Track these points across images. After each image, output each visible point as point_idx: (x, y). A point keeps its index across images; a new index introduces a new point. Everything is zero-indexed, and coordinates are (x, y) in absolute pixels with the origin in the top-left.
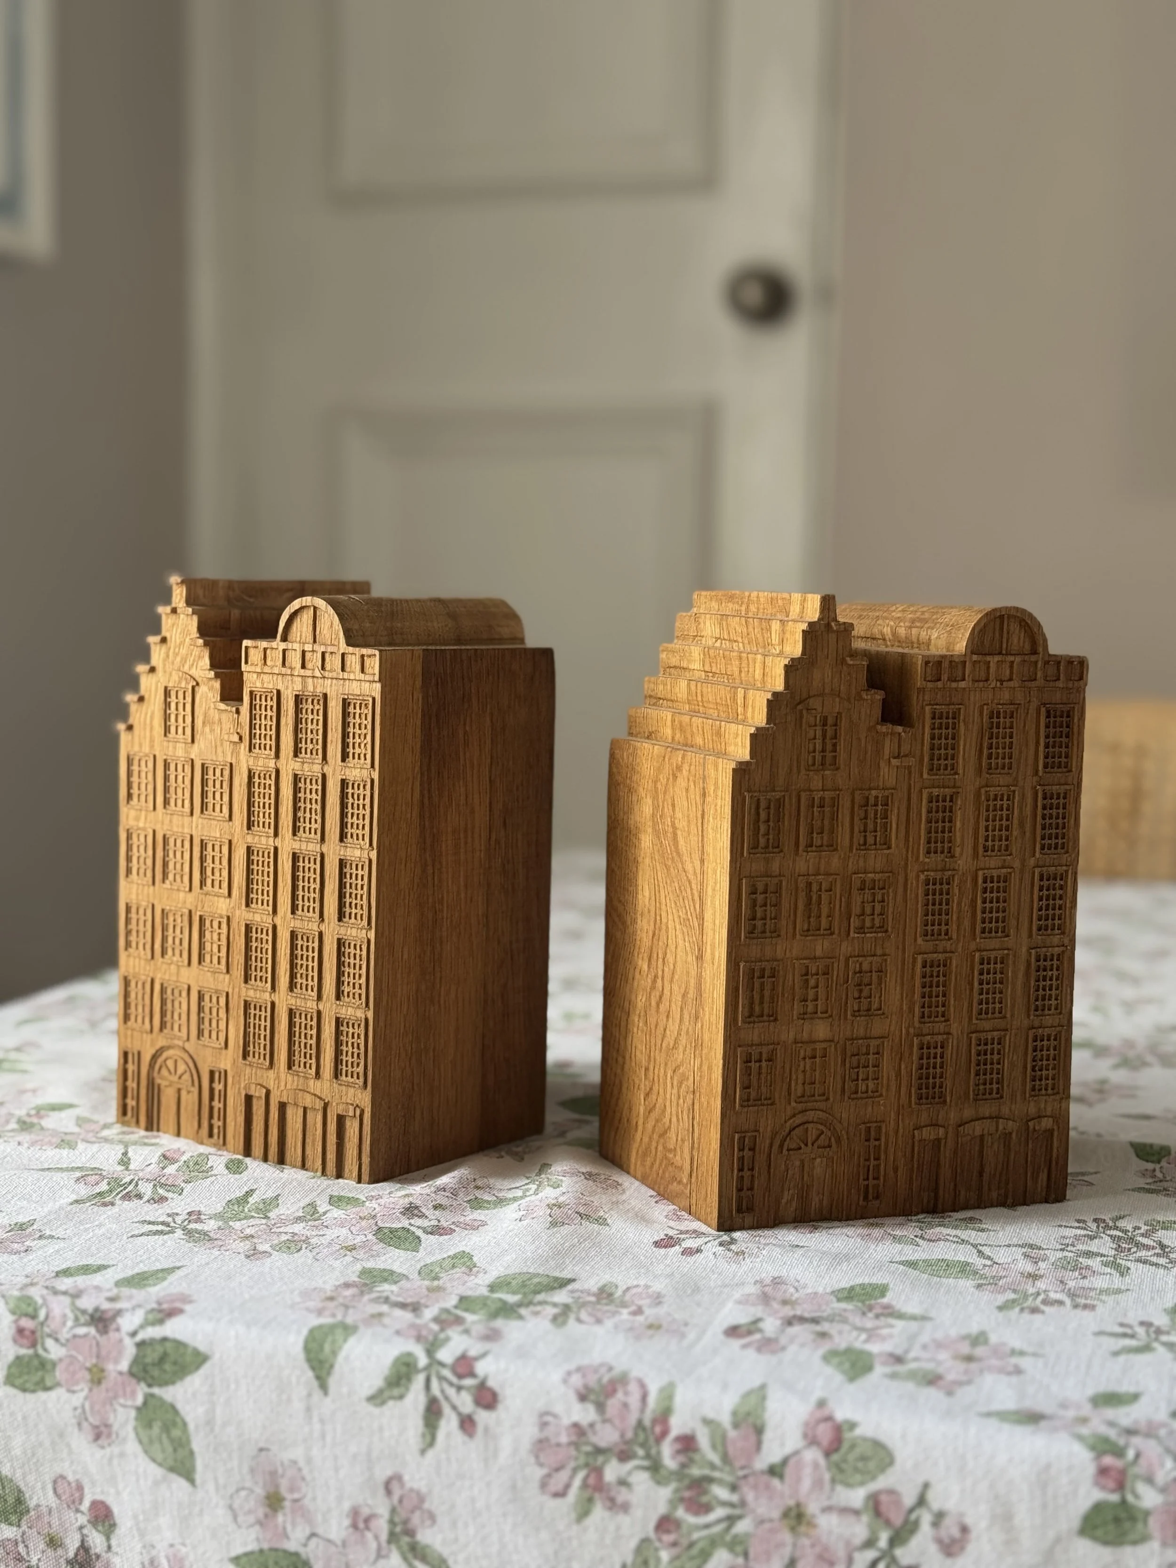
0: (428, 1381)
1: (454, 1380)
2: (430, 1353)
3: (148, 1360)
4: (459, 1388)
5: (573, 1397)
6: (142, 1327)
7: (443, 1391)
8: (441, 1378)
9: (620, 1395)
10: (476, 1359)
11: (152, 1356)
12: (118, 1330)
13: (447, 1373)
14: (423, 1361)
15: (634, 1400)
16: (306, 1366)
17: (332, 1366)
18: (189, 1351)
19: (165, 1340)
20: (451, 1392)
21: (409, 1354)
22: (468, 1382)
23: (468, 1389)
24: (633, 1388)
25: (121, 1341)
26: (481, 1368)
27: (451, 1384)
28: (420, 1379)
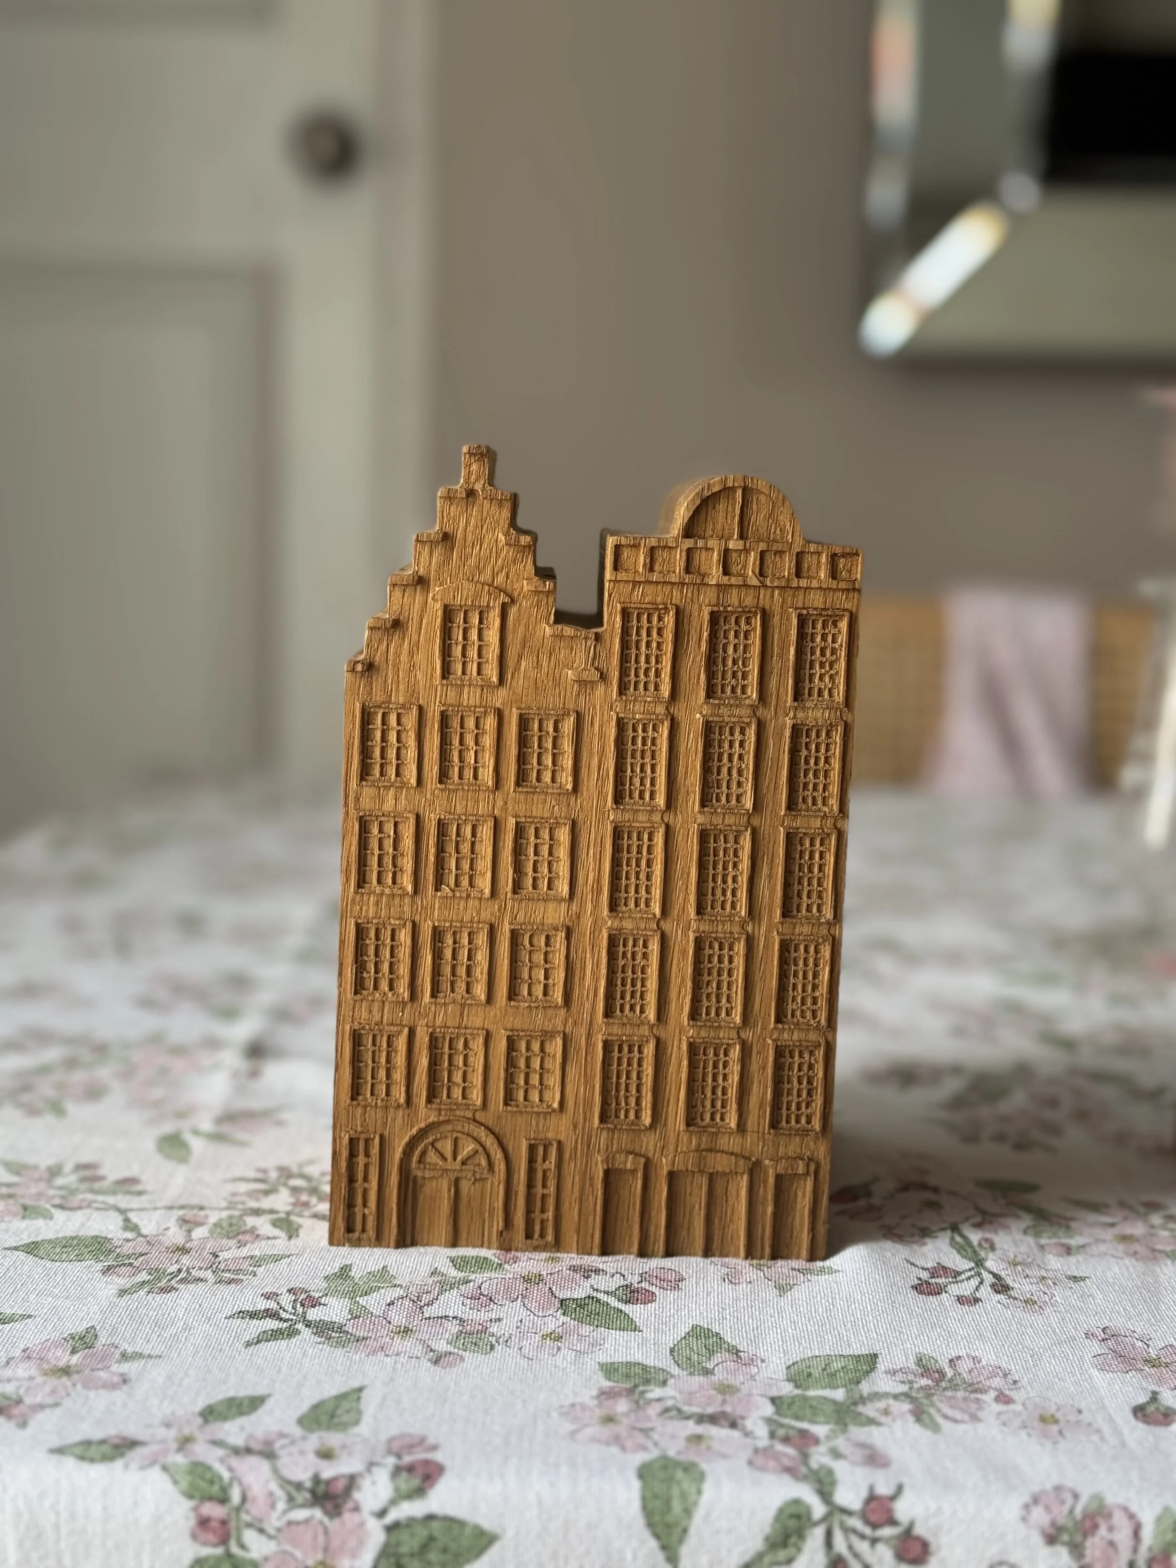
0: (829, 1535)
1: (868, 1531)
2: (825, 1495)
3: (405, 1549)
4: (874, 1541)
5: (1037, 1540)
6: (393, 1502)
7: (850, 1548)
8: (848, 1531)
9: (1103, 1531)
10: (893, 1498)
11: (409, 1543)
12: (357, 1509)
13: (856, 1523)
14: (818, 1509)
15: (1123, 1537)
16: (646, 1534)
17: (685, 1531)
18: (468, 1530)
19: (430, 1517)
20: (863, 1547)
21: (797, 1502)
22: (887, 1532)
23: (887, 1541)
24: (1119, 1518)
25: (362, 1524)
26: (903, 1510)
27: (863, 1537)
28: (817, 1535)
